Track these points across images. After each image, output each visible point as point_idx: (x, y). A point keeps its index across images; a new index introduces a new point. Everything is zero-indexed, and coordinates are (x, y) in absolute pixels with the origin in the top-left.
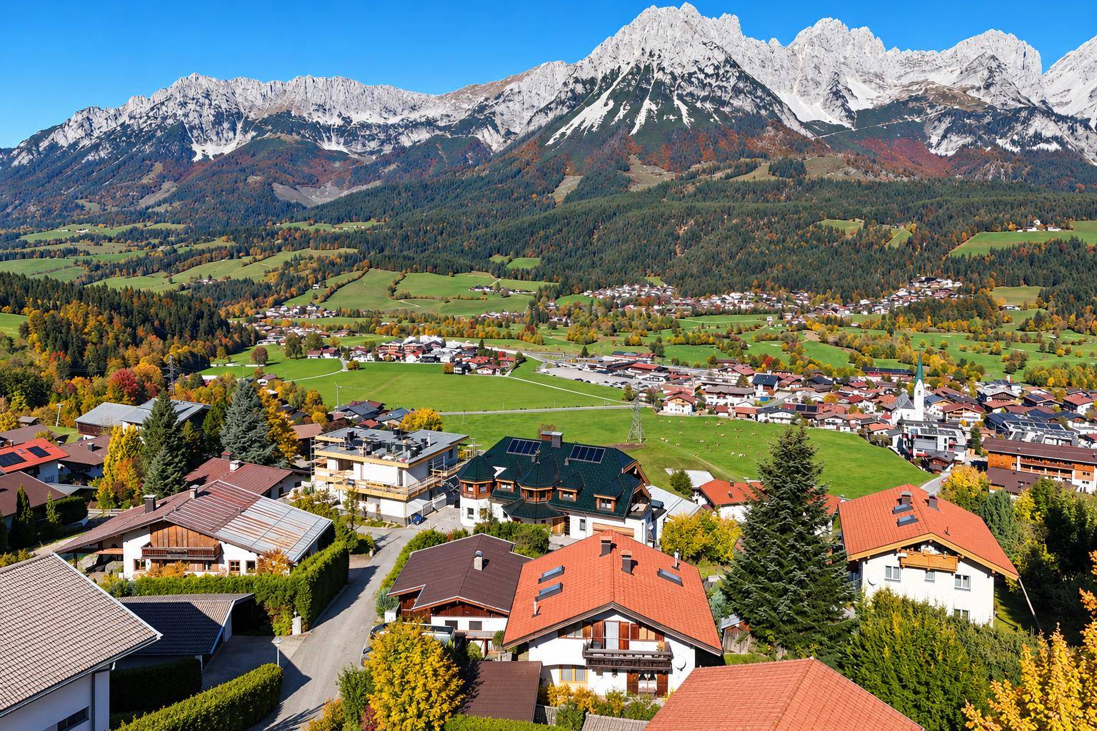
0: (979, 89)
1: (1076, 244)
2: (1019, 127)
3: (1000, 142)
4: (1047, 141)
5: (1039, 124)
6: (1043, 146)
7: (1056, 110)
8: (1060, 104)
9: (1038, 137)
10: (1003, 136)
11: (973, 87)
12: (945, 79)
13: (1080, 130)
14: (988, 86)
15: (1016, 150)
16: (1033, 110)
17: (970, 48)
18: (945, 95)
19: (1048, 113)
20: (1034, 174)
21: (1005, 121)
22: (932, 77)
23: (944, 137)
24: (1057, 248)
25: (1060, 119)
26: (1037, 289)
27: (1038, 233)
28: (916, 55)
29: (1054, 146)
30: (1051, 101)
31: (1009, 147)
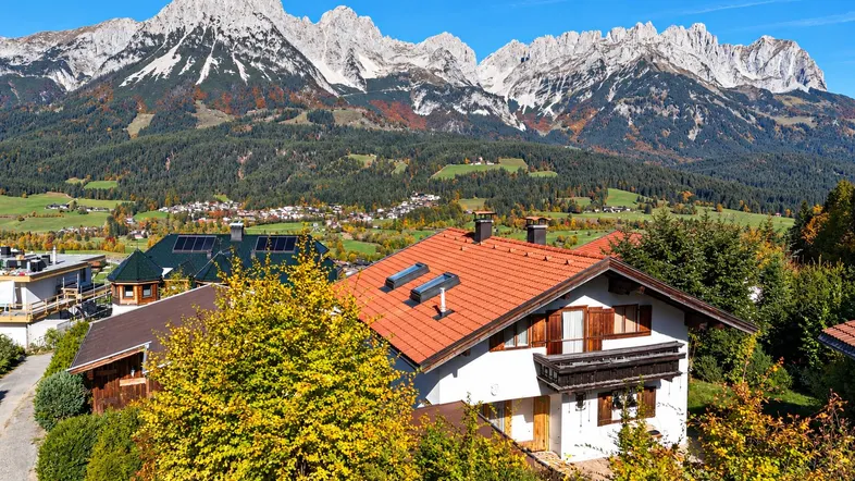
0: (440, 71)
1: (503, 172)
2: (465, 99)
3: (455, 107)
4: (481, 108)
5: (476, 97)
6: (479, 112)
7: (485, 90)
8: (486, 86)
9: (476, 105)
10: (458, 103)
11: (437, 70)
12: (420, 63)
13: (499, 103)
14: (445, 71)
15: (465, 113)
16: (473, 89)
17: (432, 43)
18: (421, 74)
19: (480, 89)
20: (475, 130)
21: (458, 93)
22: (412, 61)
23: (423, 102)
24: (493, 175)
25: (488, 95)
26: (484, 200)
27: (481, 166)
28: (401, 44)
29: (485, 113)
30: (483, 84)
31: (460, 111)
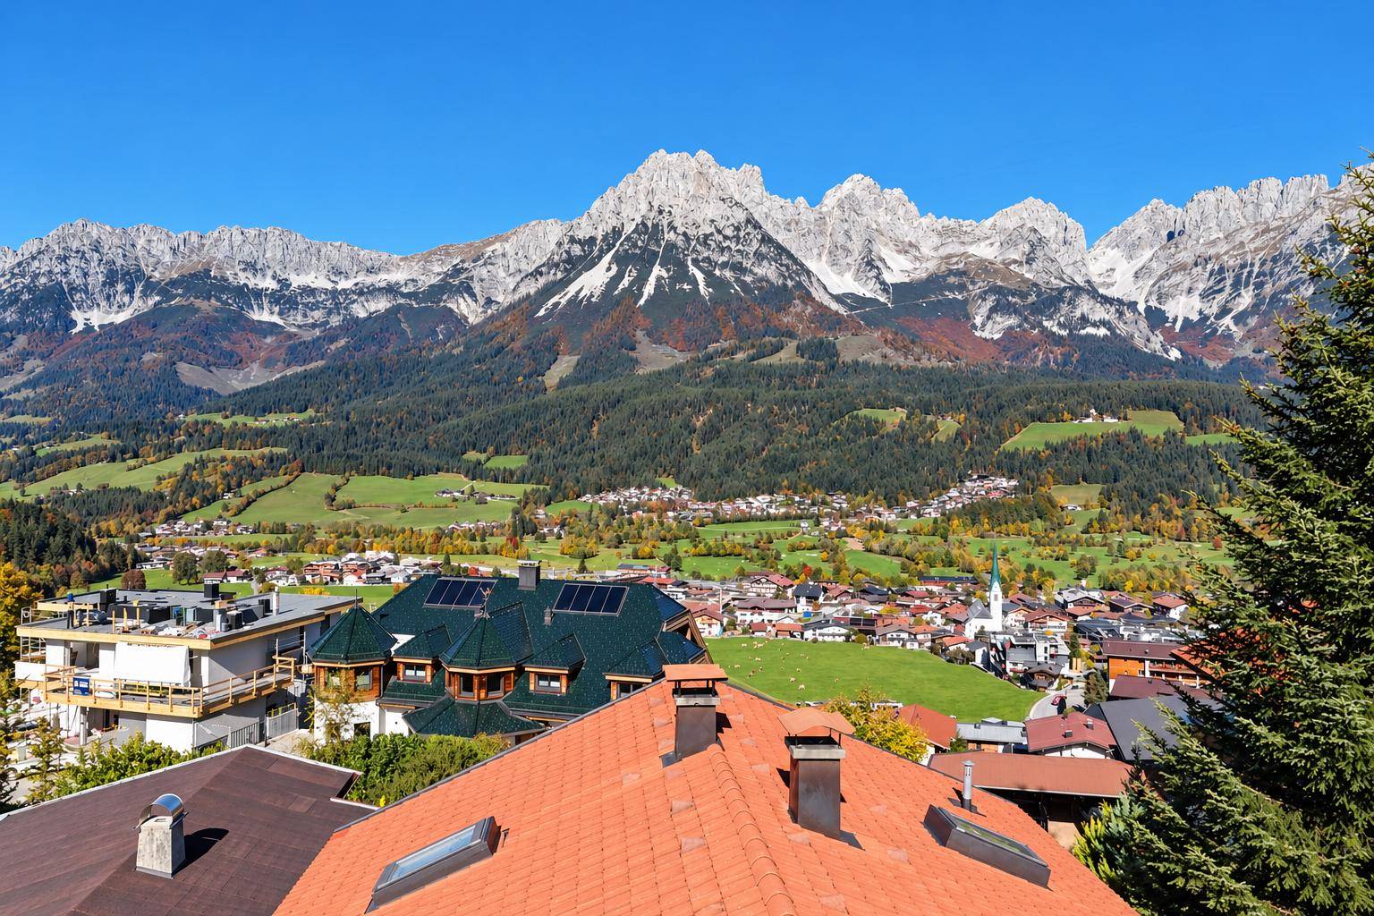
0: (1021, 264)
1: (1135, 435)
2: (1065, 308)
3: (1046, 324)
4: (1094, 325)
5: (1085, 306)
6: (1091, 330)
7: (1101, 291)
8: (1103, 284)
9: (1084, 320)
10: (1050, 318)
11: (1015, 262)
12: (985, 251)
13: (1129, 315)
14: (1030, 261)
15: (1064, 333)
16: (1078, 290)
17: (1010, 218)
18: (985, 267)
19: (1093, 293)
20: (1083, 362)
21: (1050, 301)
22: (972, 250)
23: (989, 318)
24: (1117, 440)
25: (1107, 300)
26: (1098, 488)
27: (1096, 425)
28: (952, 223)
29: (1102, 332)
30: (1096, 280)
31: (1055, 329)
